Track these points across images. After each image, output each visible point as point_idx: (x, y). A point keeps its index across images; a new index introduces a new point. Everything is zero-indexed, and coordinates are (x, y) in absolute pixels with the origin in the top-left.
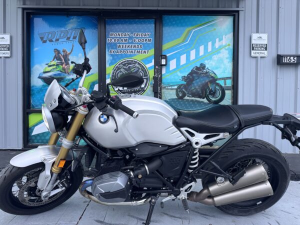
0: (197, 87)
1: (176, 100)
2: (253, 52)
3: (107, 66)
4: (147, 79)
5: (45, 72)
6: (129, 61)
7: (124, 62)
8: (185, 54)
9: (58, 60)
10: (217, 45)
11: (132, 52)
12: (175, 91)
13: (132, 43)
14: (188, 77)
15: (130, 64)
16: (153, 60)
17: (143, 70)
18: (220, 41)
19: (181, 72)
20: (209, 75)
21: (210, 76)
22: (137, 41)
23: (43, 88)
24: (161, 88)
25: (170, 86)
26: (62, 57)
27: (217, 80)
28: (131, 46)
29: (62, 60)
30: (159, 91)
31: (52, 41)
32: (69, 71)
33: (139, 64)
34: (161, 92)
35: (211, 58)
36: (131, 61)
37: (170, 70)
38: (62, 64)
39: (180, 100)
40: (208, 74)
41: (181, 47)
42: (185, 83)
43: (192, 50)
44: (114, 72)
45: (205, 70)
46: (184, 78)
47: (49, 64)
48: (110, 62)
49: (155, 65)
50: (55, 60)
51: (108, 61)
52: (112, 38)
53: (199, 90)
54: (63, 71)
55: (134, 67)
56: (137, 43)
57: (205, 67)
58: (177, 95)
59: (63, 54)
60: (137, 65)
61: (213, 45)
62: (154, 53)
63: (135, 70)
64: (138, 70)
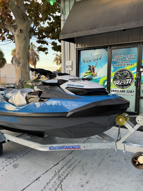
4: (132, 79)
5: (85, 76)
6: (123, 70)
7: (120, 70)
9: (90, 70)
11: (124, 65)
16: (136, 69)
17: (130, 74)
22: (127, 59)
24: (140, 84)
28: (124, 62)
29: (91, 70)
31: (88, 62)
32: (95, 75)
33: (128, 71)
36: (124, 70)
47: (86, 72)
48: (113, 71)
49: (137, 71)
50: (89, 70)
52: (115, 58)
54: (92, 75)
60: (127, 72)
62: (136, 65)
63: (125, 74)
64: (127, 74)
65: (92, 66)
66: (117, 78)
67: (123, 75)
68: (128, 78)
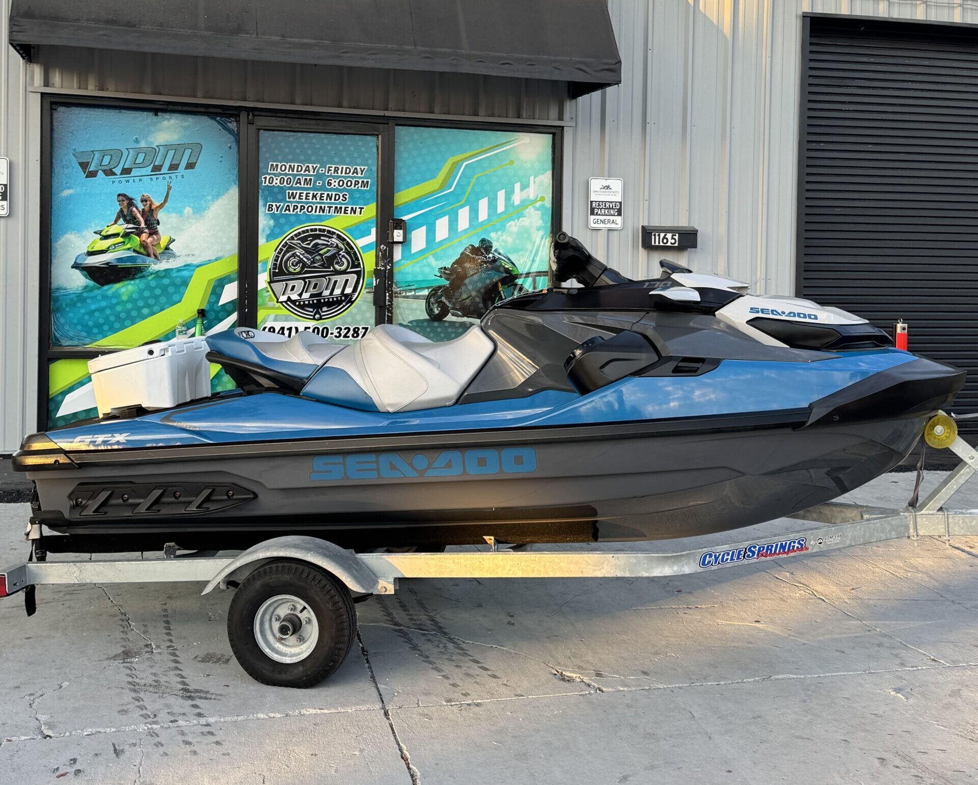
0: (474, 294)
1: (425, 324)
2: (593, 217)
3: (262, 241)
4: (358, 274)
5: (91, 254)
6: (316, 230)
7: (304, 232)
8: (447, 217)
9: (128, 222)
10: (517, 199)
11: (322, 209)
12: (423, 303)
13: (323, 188)
14: (453, 270)
15: (318, 237)
16: (374, 230)
17: (348, 253)
18: (522, 189)
19: (437, 258)
20: (501, 266)
21: (502, 269)
22: (335, 184)
23: (85, 295)
24: (391, 297)
25: (411, 290)
26: (139, 216)
27: (517, 277)
28: (321, 197)
30: (387, 303)
32: (159, 251)
33: (339, 237)
34: (391, 305)
35: (503, 228)
36: (320, 230)
37: (412, 252)
38: (139, 233)
39: (436, 324)
40: (498, 263)
41: (436, 201)
42: (447, 283)
43: (462, 206)
44: (278, 257)
45: (491, 255)
46: (444, 271)
47: (104, 233)
48: (268, 232)
49: (378, 242)
50: (121, 221)
51: (263, 231)
52: (275, 175)
53: (477, 300)
55: (327, 246)
56: (336, 190)
57: (491, 247)
58: (429, 311)
59: (141, 206)
60: (335, 241)
61: (508, 198)
62: (375, 214)
63: (329, 251)
64: (338, 253)
65: (144, 200)
66: (291, 270)
67: (318, 258)
68: (343, 268)
